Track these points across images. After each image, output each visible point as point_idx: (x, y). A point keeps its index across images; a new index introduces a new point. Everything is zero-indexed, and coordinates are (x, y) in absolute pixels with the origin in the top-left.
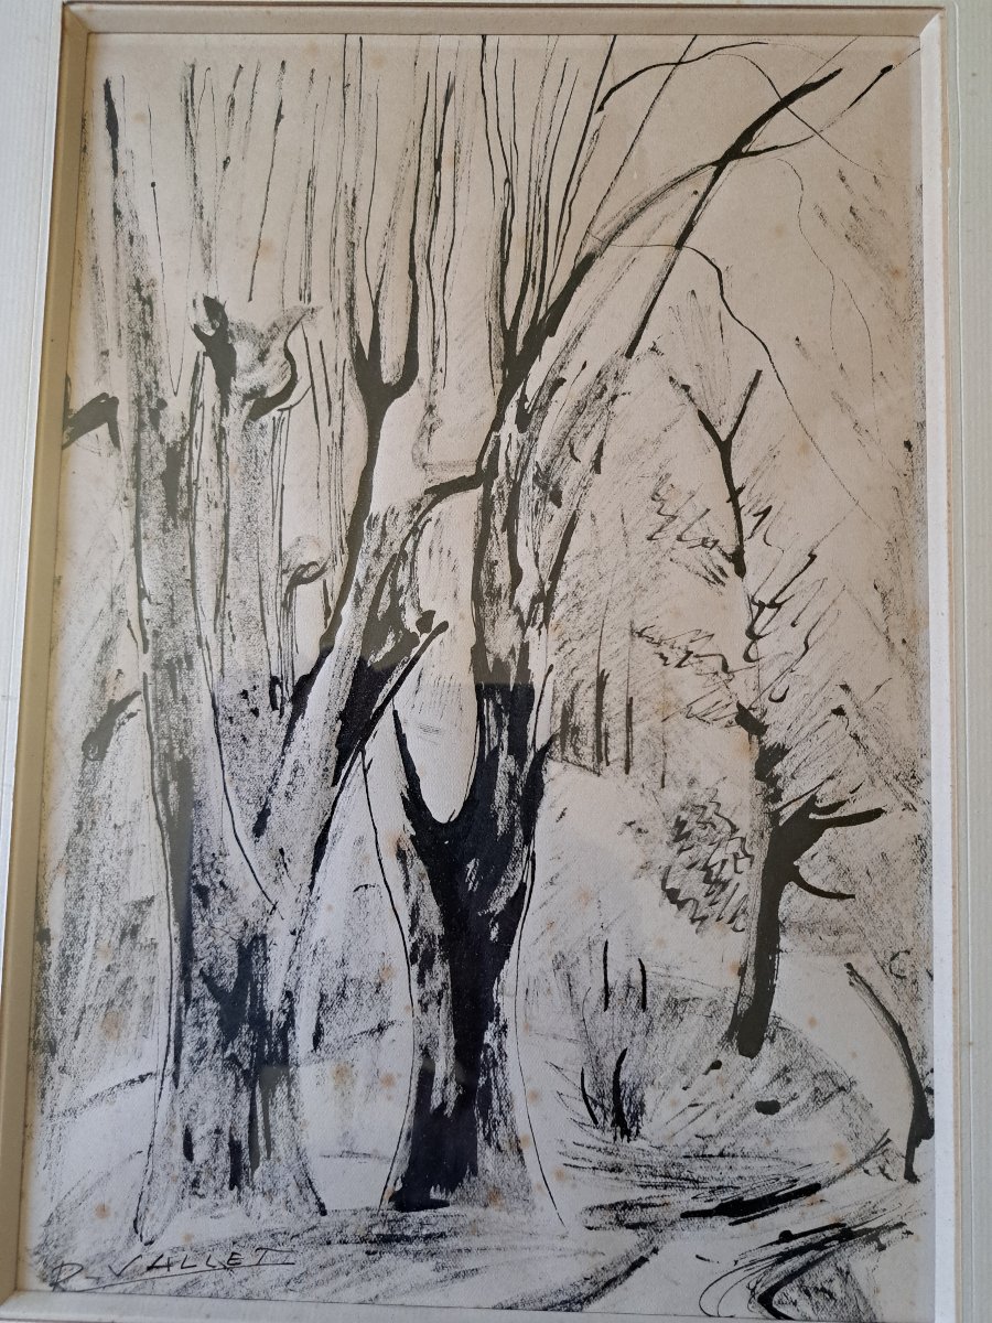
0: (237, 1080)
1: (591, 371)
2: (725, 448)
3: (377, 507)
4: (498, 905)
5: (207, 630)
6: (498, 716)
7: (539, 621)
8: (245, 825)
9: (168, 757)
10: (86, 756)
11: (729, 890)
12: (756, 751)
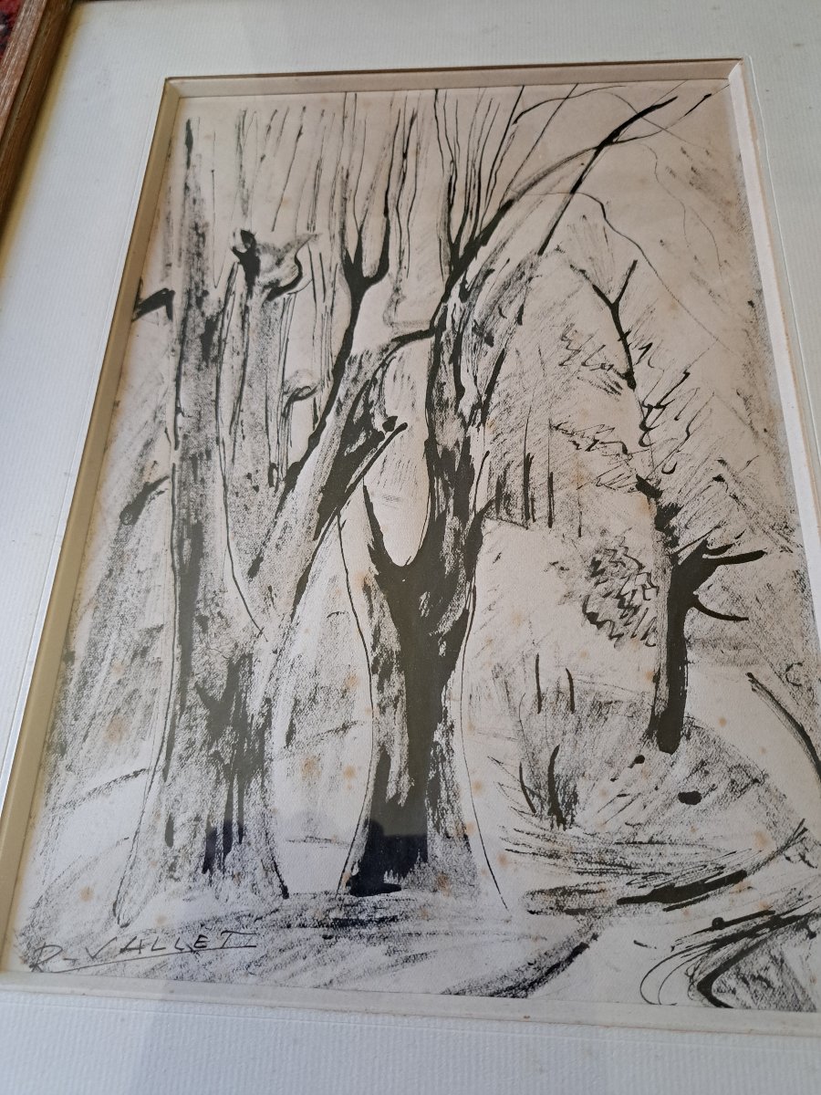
0: (218, 773)
1: (512, 265)
2: (614, 308)
3: (354, 352)
4: (445, 627)
5: (224, 433)
6: (445, 488)
7: (477, 423)
8: (242, 568)
9: (186, 521)
10: (122, 522)
11: (640, 613)
12: (655, 510)
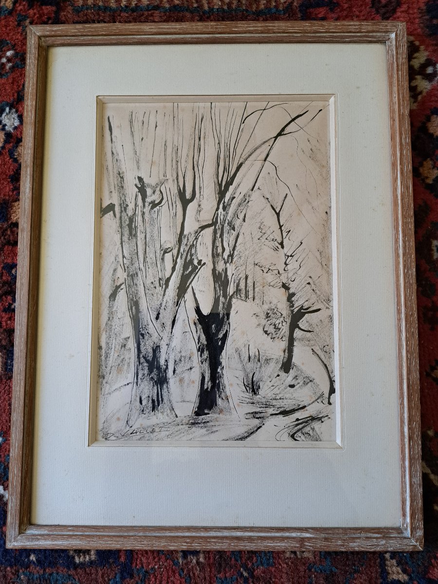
0: (153, 383)
1: (242, 195)
2: (278, 214)
3: (186, 232)
4: (221, 336)
5: (142, 266)
6: (219, 287)
7: (230, 262)
8: (153, 317)
9: (132, 300)
10: (110, 300)
11: (281, 330)
12: (287, 295)
